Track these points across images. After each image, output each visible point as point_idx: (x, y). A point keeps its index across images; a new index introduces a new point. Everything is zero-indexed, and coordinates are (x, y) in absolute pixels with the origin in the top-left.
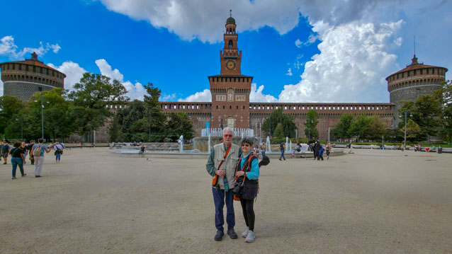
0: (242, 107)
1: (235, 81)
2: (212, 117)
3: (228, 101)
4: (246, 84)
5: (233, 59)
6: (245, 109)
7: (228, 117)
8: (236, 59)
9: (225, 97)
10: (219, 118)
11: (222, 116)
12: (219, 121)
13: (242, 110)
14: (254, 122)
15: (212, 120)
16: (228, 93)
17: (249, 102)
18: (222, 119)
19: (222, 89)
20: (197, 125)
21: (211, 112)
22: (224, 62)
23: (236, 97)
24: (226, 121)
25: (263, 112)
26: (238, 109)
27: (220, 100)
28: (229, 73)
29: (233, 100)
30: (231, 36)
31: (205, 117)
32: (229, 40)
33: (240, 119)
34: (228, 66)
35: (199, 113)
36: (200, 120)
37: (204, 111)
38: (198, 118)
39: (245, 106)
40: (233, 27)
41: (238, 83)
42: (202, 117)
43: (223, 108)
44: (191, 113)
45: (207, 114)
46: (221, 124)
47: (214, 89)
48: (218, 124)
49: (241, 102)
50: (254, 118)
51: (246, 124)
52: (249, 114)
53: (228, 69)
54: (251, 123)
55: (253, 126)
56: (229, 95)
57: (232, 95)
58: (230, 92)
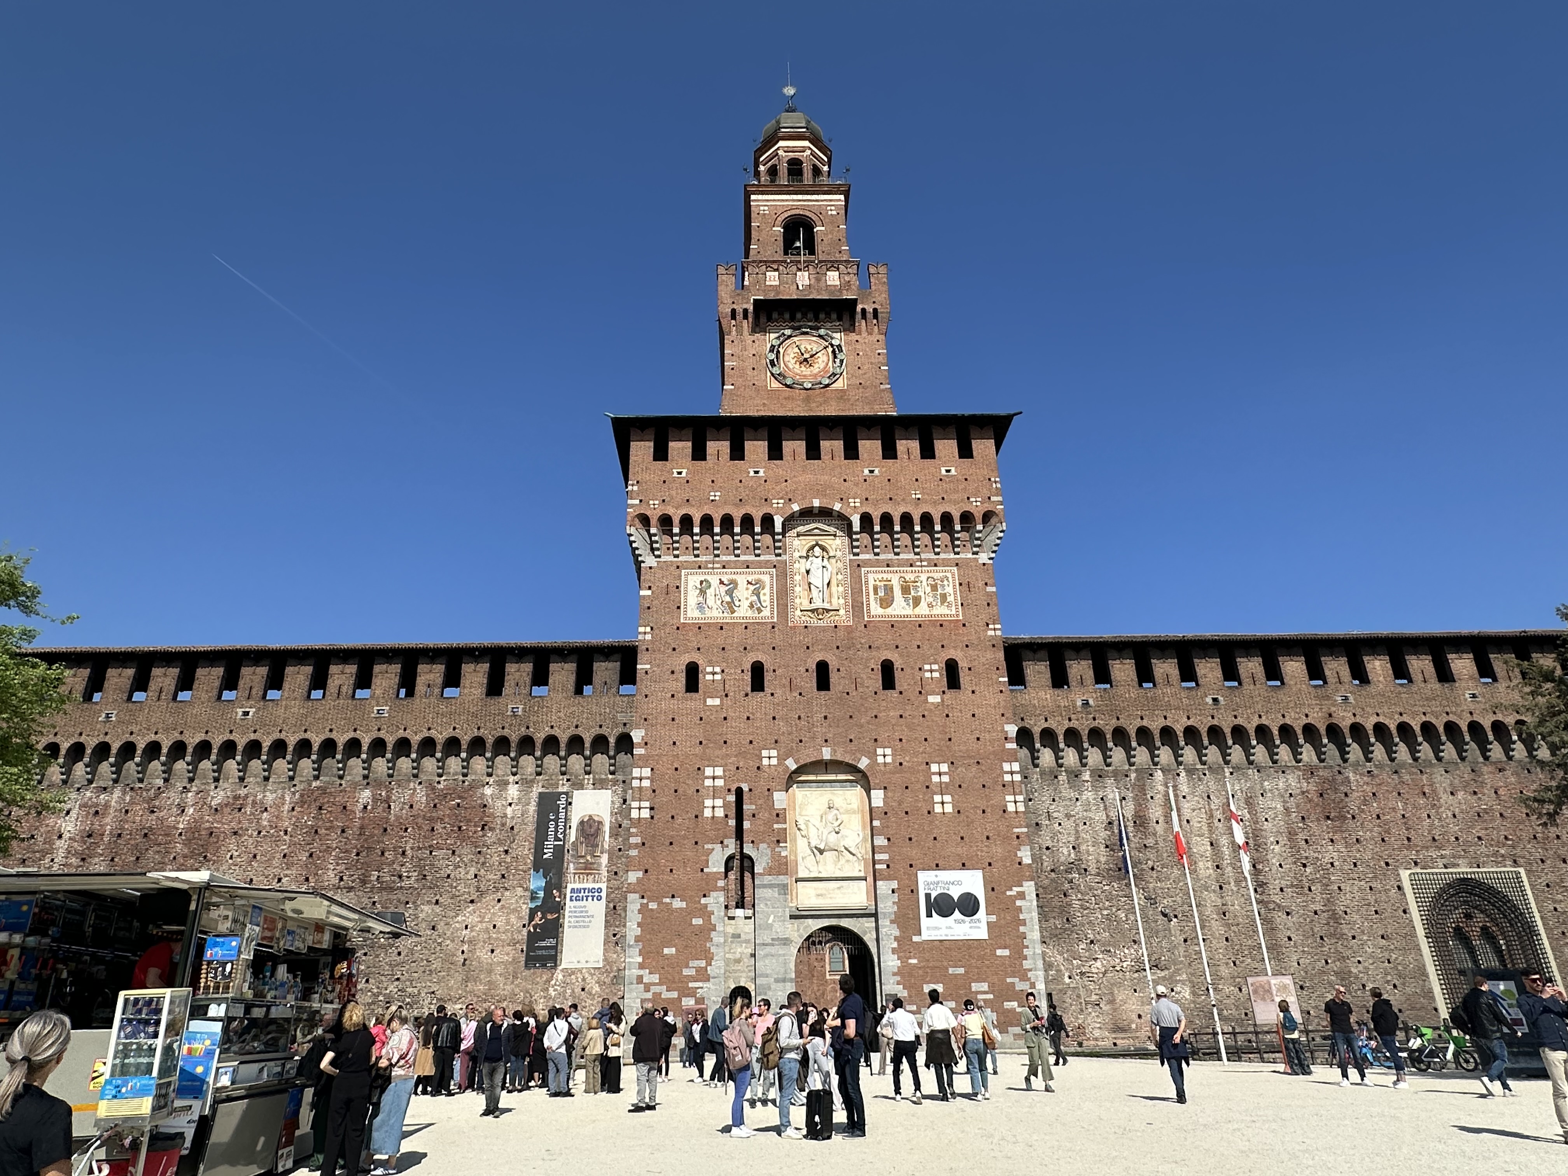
0: (934, 672)
1: (852, 453)
2: (641, 776)
3: (797, 617)
4: (953, 472)
5: (822, 316)
6: (964, 694)
7: (800, 770)
8: (846, 317)
9: (767, 590)
10: (708, 783)
11: (741, 764)
12: (708, 813)
13: (934, 699)
14: (1068, 816)
15: (640, 809)
16: (796, 555)
17: (995, 629)
18: (739, 792)
19: (737, 515)
20: (482, 860)
21: (625, 724)
22: (752, 338)
23: (871, 583)
24: (778, 815)
25: (1142, 718)
26: (894, 694)
27: (715, 613)
28: (797, 409)
29: (842, 612)
30: (800, 197)
31: (568, 780)
32: (786, 215)
33: (927, 787)
34: (782, 365)
35: (506, 732)
36: (509, 810)
37: (562, 715)
38: (488, 791)
39: (961, 664)
40: (813, 154)
41: (884, 470)
42: (532, 781)
43: (749, 689)
44: (426, 734)
45: (587, 745)
46: (726, 842)
47: (666, 521)
48: (696, 843)
49: (920, 626)
50: (1060, 778)
51: (988, 838)
52: (1015, 735)
53: (789, 382)
54: (1037, 824)
55: (1070, 855)
56: (808, 572)
57: (828, 566)
58: (814, 543)
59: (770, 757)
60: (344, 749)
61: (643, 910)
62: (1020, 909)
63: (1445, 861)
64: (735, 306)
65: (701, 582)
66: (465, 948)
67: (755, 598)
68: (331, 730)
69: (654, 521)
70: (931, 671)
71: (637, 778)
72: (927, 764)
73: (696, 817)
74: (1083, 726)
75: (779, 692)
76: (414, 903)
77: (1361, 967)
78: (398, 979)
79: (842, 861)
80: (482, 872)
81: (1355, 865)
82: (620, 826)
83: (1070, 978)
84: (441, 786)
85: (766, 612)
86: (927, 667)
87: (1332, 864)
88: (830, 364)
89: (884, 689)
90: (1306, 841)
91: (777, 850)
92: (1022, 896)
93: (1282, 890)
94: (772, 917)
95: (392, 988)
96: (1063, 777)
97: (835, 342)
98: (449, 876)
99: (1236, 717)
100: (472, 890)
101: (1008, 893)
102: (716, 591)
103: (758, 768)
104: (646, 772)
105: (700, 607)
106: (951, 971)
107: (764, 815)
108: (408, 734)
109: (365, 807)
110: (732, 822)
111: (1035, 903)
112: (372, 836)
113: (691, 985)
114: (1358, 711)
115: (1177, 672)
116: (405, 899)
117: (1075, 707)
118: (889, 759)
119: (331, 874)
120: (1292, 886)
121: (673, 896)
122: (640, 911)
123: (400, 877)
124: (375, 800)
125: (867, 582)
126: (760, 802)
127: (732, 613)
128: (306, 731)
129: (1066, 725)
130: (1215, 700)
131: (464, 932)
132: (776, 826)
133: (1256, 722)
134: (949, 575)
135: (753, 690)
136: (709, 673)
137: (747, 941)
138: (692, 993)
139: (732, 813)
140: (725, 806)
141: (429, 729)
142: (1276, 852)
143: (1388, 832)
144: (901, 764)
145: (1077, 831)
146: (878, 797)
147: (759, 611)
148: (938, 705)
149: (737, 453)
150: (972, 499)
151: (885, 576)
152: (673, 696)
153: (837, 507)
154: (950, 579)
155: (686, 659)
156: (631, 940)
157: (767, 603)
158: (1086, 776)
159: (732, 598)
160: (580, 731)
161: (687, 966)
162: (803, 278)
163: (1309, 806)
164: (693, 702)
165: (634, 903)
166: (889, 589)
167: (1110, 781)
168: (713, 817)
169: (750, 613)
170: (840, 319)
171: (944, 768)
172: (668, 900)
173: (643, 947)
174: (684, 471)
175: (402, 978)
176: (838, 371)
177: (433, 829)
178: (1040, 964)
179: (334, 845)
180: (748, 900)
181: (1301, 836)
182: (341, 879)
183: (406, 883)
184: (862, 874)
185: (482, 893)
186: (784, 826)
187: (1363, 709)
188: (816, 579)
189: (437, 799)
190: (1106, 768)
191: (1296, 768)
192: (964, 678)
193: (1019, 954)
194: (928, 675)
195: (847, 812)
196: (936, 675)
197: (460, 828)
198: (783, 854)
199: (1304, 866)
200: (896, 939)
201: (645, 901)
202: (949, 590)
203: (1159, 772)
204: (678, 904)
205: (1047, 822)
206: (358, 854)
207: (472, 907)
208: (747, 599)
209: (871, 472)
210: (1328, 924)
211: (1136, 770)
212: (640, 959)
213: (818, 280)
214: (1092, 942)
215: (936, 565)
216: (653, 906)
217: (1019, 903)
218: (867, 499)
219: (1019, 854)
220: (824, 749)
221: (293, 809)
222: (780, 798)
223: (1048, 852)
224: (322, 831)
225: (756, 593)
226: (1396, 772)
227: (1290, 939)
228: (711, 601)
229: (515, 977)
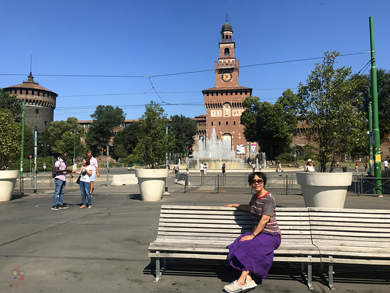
1: (231, 95)
4: (244, 96)
7: (224, 134)
11: (218, 133)
13: (239, 126)
15: (207, 138)
19: (217, 103)
21: (205, 129)
24: (222, 139)
30: (227, 44)
32: (225, 48)
33: (238, 136)
34: (223, 78)
40: (230, 33)
47: (209, 104)
51: (244, 141)
53: (224, 81)
58: (227, 106)
59: (221, 133)
71: (207, 135)
72: (238, 133)
75: (222, 125)
86: (239, 122)
88: (230, 77)
89: (234, 125)
92: (247, 147)
97: (231, 74)
102: (215, 113)
105: (213, 115)
118: (234, 133)
135: (219, 125)
136: (214, 123)
146: (232, 137)
149: (217, 95)
152: (210, 126)
153: (229, 102)
155: (212, 121)
159: (217, 114)
162: (227, 61)
166: (235, 112)
169: (219, 116)
170: (232, 71)
174: (211, 98)
188: (227, 111)
193: (246, 153)
195: (229, 138)
209: (234, 97)
218: (233, 101)
219: (247, 143)
220: (227, 132)
225: (220, 113)
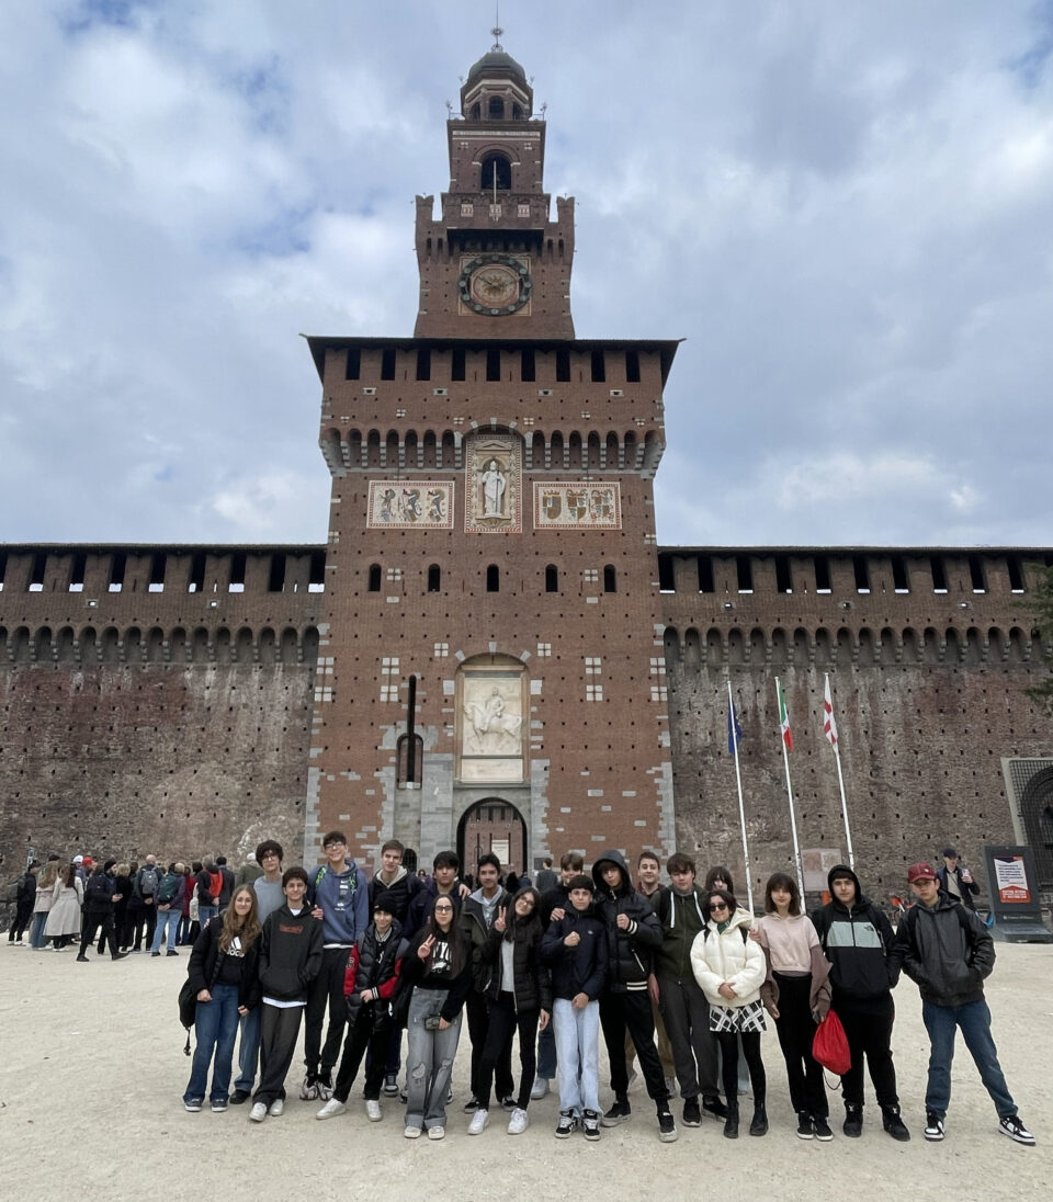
0: (594, 576)
2: (325, 665)
3: (472, 524)
4: (621, 394)
5: (511, 247)
6: (619, 597)
7: (467, 662)
8: (534, 249)
9: (446, 500)
10: (385, 671)
11: (416, 655)
12: (383, 698)
13: (590, 600)
14: (707, 706)
15: (323, 693)
16: (474, 468)
17: (651, 539)
18: (413, 681)
19: (421, 431)
20: (181, 736)
21: (312, 619)
22: (447, 266)
23: (541, 495)
24: (446, 701)
25: (779, 620)
26: (557, 595)
27: (398, 520)
28: (484, 333)
29: (514, 521)
30: (499, 133)
31: (261, 667)
32: (485, 150)
33: (581, 678)
34: (472, 293)
35: (205, 624)
36: (207, 693)
37: (255, 609)
38: (188, 676)
39: (618, 570)
40: (514, 92)
41: (558, 391)
42: (228, 668)
43: (426, 589)
44: (131, 624)
45: (278, 635)
46: (398, 723)
47: (355, 436)
48: (372, 724)
49: (583, 535)
50: (702, 672)
51: (633, 724)
52: (662, 634)
53: (478, 308)
54: (679, 713)
55: (706, 740)
56: (484, 484)
57: (504, 480)
58: (490, 458)
59: (441, 650)
60: (59, 636)
61: (322, 781)
62: (657, 786)
63: (1043, 751)
64: (431, 236)
65: (387, 492)
66: (164, 812)
67: (435, 507)
68: (47, 619)
69: (344, 435)
70: (591, 575)
71: (320, 666)
72: (583, 658)
73: (373, 701)
74: (724, 626)
75: (452, 593)
76: (120, 772)
77: (958, 842)
78: (104, 838)
79: (503, 742)
80: (181, 746)
81: (962, 753)
82: (306, 708)
83: (699, 846)
84: (146, 671)
85: (444, 521)
86: (587, 572)
87: (941, 752)
88: (517, 293)
89: (548, 591)
90: (920, 731)
91: (445, 731)
92: (660, 774)
93: (894, 773)
94: (437, 789)
95: (99, 845)
96: (704, 671)
97: (523, 271)
98: (151, 750)
99: (864, 620)
100: (172, 762)
101: (648, 772)
102: (399, 500)
103: (431, 659)
104: (330, 661)
105: (385, 514)
106: (594, 838)
107: (433, 701)
108: (116, 624)
109: (78, 688)
110: (405, 707)
111: (671, 781)
112: (83, 713)
113: (363, 847)
114: (976, 617)
115: (814, 579)
116: (111, 769)
117: (719, 609)
118: (548, 653)
119: (47, 746)
120: (904, 770)
121: (349, 770)
122: (319, 783)
123: (108, 750)
124: (87, 682)
125: (537, 495)
126: (430, 689)
127: (414, 519)
128: (24, 619)
129: (710, 625)
130: (848, 605)
131: (163, 799)
132: (444, 710)
133: (882, 625)
134: (613, 489)
135: (430, 590)
136: (390, 574)
137: (415, 810)
138: (363, 854)
139: (406, 697)
140: (400, 691)
141: (135, 620)
142: (892, 740)
143: (994, 724)
144: (559, 657)
145: (714, 720)
146: (536, 687)
147: (438, 518)
148: (594, 606)
149: (423, 374)
150: (637, 420)
151: (554, 489)
152: (356, 594)
153: (513, 425)
154: (613, 493)
155: (370, 561)
156: (310, 806)
157: (446, 513)
158: (726, 671)
159: (414, 506)
160: (272, 624)
161: (360, 831)
162: (496, 211)
163: (925, 701)
164: (374, 600)
165: (314, 775)
166: (557, 501)
167: (747, 676)
168: (388, 702)
169: (429, 521)
170: (528, 249)
171: (598, 661)
172: (343, 773)
173: (322, 813)
174: (374, 389)
175: (108, 837)
176: (524, 298)
177: (138, 709)
178: (673, 834)
179: (50, 721)
180: (417, 773)
181: (916, 727)
182: (56, 750)
183: (112, 755)
184: (520, 753)
185: (180, 765)
186: (452, 710)
187: (981, 615)
188: (492, 492)
189: (142, 683)
190: (744, 664)
191: (916, 667)
192: (620, 582)
193: (654, 825)
194: (588, 579)
195: (509, 699)
196: (595, 579)
197: (162, 708)
198: (450, 734)
199: (916, 753)
200: (546, 810)
201: (324, 774)
202: (612, 502)
203: (792, 668)
204: (354, 776)
205: (688, 711)
206: (70, 729)
207: (171, 777)
208: (428, 508)
209: (546, 393)
210: (933, 804)
211: (771, 666)
212: (318, 824)
213: (509, 212)
214: (721, 816)
215: (601, 480)
216: (331, 778)
217: (656, 781)
218: (540, 418)
219: (660, 738)
220: (491, 644)
221: (14, 688)
222: (448, 686)
223: (686, 737)
224: (40, 709)
225: (436, 502)
226: (1006, 672)
227: (898, 816)
228: (394, 511)
229: (207, 838)
